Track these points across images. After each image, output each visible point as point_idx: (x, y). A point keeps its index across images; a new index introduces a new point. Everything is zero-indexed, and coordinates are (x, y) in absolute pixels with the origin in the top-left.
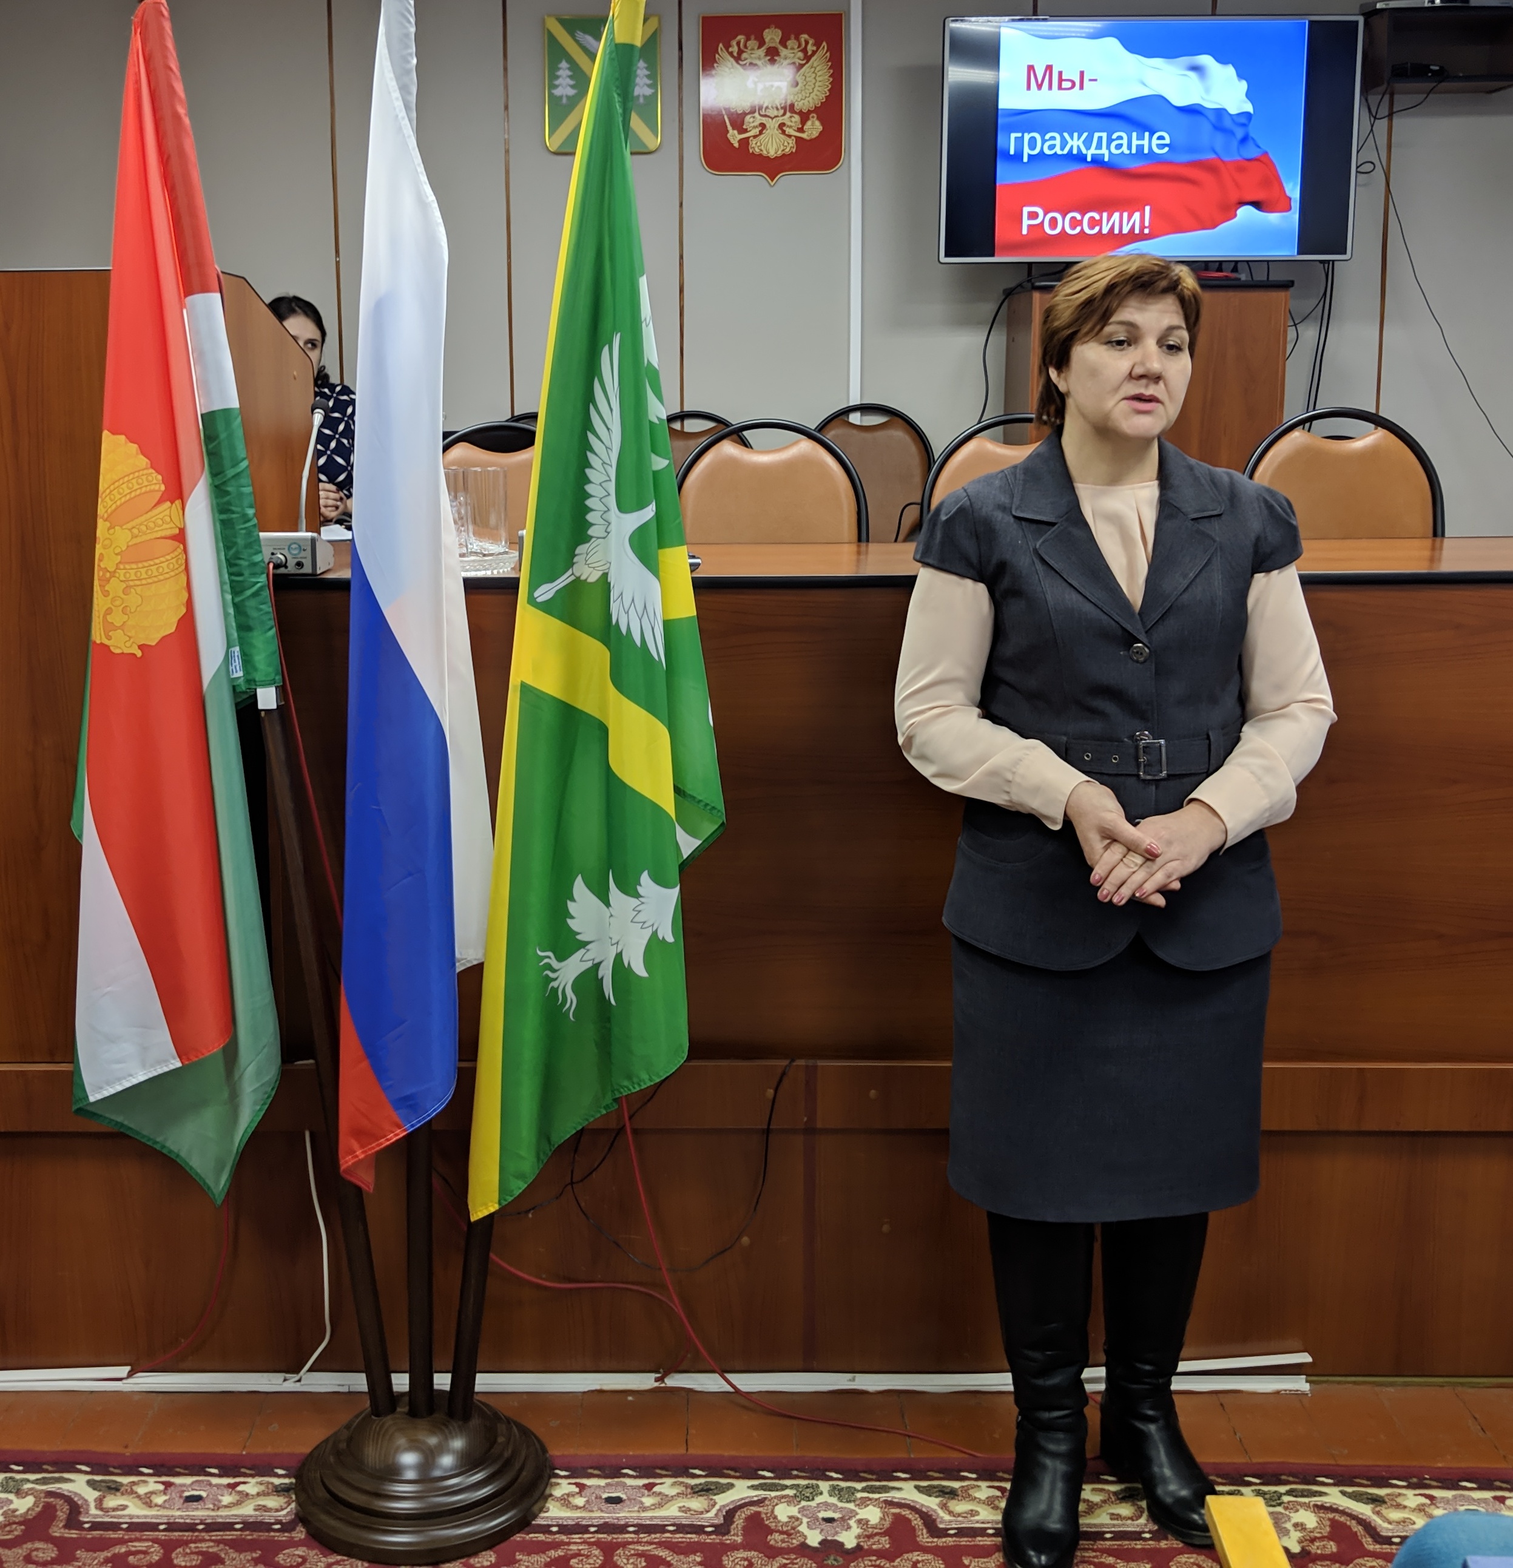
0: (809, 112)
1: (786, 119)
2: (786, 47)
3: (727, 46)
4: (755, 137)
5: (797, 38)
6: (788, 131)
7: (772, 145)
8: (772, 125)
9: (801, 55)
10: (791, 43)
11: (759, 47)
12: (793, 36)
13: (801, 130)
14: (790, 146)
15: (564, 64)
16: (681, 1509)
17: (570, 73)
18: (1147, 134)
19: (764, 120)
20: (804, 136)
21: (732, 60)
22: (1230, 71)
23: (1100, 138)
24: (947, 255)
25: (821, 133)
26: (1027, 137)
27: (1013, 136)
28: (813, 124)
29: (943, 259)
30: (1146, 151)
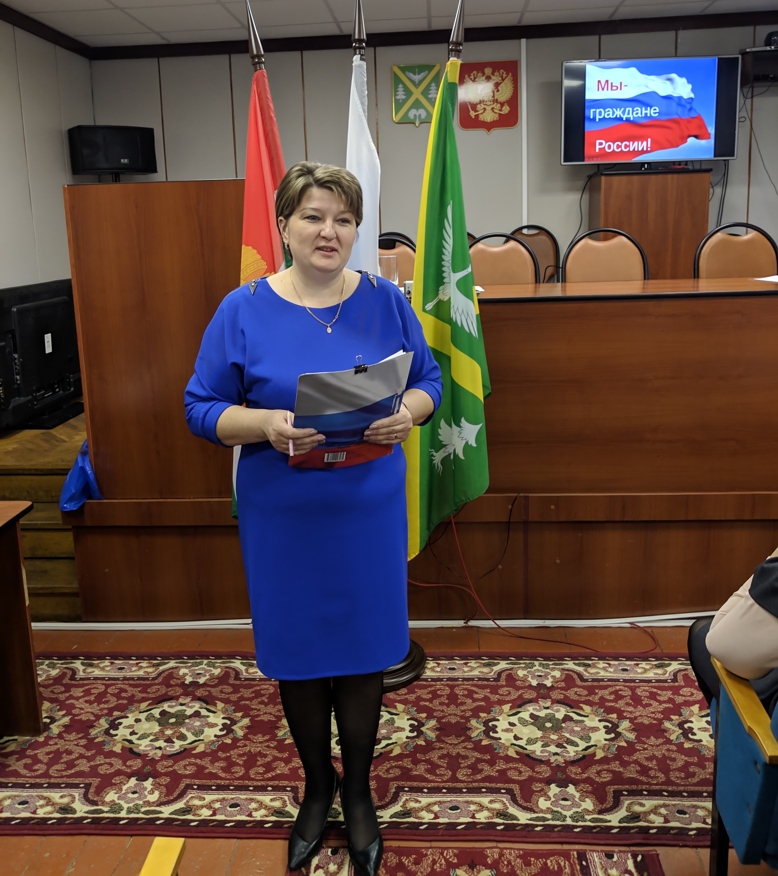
0: (504, 103)
1: (494, 106)
2: (494, 75)
3: (469, 76)
4: (482, 114)
5: (499, 72)
6: (495, 111)
7: (489, 117)
8: (489, 108)
9: (500, 78)
10: (496, 74)
11: (483, 76)
12: (497, 71)
13: (501, 110)
14: (496, 117)
15: (401, 86)
16: (479, 672)
17: (403, 89)
18: (649, 108)
19: (485, 107)
20: (502, 113)
21: (471, 82)
22: (684, 80)
23: (629, 111)
24: (565, 161)
25: (509, 111)
26: (598, 111)
27: (592, 110)
28: (506, 108)
29: (563, 163)
30: (649, 115)
